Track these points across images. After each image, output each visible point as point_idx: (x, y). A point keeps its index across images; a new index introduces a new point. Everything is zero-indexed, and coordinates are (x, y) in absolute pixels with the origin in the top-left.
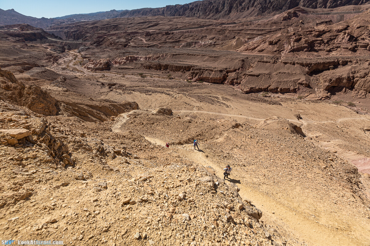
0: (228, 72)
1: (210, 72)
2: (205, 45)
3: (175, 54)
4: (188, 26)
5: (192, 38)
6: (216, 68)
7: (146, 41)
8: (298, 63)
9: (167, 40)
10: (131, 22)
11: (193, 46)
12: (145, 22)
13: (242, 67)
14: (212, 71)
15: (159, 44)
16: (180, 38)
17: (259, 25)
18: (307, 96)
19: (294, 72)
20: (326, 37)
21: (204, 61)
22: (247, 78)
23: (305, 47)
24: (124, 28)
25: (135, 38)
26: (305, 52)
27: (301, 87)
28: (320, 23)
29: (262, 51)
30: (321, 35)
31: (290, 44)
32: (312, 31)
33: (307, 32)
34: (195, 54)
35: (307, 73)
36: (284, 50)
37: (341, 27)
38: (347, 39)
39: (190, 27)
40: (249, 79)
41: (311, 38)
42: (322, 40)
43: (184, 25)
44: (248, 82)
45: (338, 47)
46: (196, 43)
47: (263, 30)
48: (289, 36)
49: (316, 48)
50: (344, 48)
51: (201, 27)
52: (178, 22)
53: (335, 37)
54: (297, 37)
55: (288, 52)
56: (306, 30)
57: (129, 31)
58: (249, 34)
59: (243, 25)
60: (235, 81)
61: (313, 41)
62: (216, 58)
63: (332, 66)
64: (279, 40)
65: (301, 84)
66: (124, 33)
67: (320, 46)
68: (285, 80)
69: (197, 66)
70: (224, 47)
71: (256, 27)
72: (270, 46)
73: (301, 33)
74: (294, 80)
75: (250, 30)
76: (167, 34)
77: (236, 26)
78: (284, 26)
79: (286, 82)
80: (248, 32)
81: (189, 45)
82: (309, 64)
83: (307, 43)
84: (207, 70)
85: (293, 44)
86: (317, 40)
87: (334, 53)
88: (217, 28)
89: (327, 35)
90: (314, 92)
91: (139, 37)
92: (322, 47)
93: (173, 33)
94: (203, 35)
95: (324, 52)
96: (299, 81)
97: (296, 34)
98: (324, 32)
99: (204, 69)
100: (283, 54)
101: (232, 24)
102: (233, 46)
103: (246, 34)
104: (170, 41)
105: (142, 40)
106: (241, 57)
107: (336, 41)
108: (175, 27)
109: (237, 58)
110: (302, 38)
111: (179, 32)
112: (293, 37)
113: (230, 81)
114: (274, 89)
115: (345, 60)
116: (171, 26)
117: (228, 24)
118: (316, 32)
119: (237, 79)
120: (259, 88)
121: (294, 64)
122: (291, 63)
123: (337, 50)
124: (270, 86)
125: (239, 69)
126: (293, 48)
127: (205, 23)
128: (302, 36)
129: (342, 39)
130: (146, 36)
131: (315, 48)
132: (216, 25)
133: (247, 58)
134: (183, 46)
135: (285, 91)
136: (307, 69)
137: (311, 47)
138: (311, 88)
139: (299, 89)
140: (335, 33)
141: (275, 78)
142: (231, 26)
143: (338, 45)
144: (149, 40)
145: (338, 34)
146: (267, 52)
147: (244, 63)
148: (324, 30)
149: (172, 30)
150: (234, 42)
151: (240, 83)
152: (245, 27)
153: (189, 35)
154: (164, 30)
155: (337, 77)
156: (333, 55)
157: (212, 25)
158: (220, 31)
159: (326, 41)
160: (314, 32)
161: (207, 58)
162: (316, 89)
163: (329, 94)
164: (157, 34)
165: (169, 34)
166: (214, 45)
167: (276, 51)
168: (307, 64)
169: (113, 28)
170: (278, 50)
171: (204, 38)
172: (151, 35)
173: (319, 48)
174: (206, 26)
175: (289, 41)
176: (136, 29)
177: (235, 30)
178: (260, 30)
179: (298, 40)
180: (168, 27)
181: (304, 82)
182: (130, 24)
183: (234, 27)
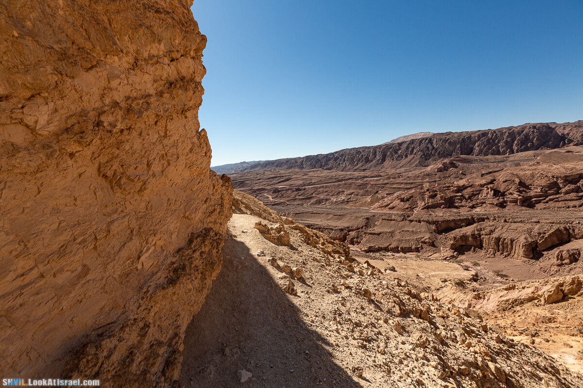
0: (349, 231)
1: (330, 231)
2: (337, 202)
3: (298, 212)
4: (324, 180)
5: (326, 194)
6: (336, 227)
7: (273, 198)
8: (423, 221)
9: (297, 197)
10: (260, 178)
11: (323, 203)
12: (276, 177)
13: (366, 226)
14: (332, 230)
15: (287, 201)
16: (312, 194)
17: (408, 177)
18: (431, 256)
19: (419, 231)
20: (467, 192)
21: (328, 220)
22: (368, 237)
23: (442, 204)
24: (251, 185)
25: (260, 195)
26: (443, 208)
27: (425, 246)
28: (487, 174)
29: (393, 208)
30: (462, 191)
31: (424, 200)
32: (450, 187)
33: (444, 187)
34: (319, 212)
35: (435, 231)
36: (417, 207)
37: (484, 181)
38: (492, 194)
39: (326, 181)
40: (369, 238)
41: (449, 194)
42: (462, 196)
43: (319, 180)
44: (369, 241)
45: (483, 203)
46: (327, 200)
47: (412, 183)
48: (422, 192)
49: (457, 204)
50: (489, 204)
51: (339, 181)
52: (313, 177)
53: (478, 192)
54: (431, 193)
55: (422, 209)
56: (443, 186)
57: (256, 188)
58: (395, 188)
59: (389, 178)
60: (355, 240)
61: (452, 197)
62: (340, 217)
63: (464, 224)
64: (412, 197)
65: (424, 243)
66: (249, 190)
67: (461, 202)
68: (408, 238)
69: (317, 225)
70: (357, 204)
71: (405, 179)
72: (402, 203)
73: (437, 188)
74: (417, 239)
75: (397, 183)
76: (298, 190)
77: (380, 180)
78: (440, 178)
79: (408, 241)
80: (394, 186)
81: (319, 202)
82: (436, 221)
83: (443, 199)
84: (327, 229)
85: (427, 200)
86: (457, 196)
87: (478, 209)
88: (358, 182)
89: (469, 190)
90: (439, 251)
91: (265, 194)
92: (463, 203)
93: (304, 189)
94: (340, 190)
95: (466, 208)
96: (423, 240)
97: (430, 191)
98: (464, 187)
99: (324, 228)
100: (415, 212)
101: (376, 176)
102: (367, 202)
103: (391, 188)
104: (301, 197)
105: (268, 198)
106: (366, 215)
107: (480, 197)
108: (308, 182)
109: (362, 216)
110: (437, 194)
111: (312, 188)
112: (427, 193)
113: (350, 240)
114: (395, 248)
115: (481, 217)
116: (304, 181)
117: (371, 177)
118: (455, 187)
119: (357, 238)
120: (379, 247)
121: (420, 222)
122: (416, 221)
123: (482, 206)
124: (390, 245)
125: (362, 228)
126: (427, 205)
127: (344, 177)
128: (437, 192)
129: (487, 194)
130: (273, 193)
131: (455, 204)
132: (357, 179)
133: (374, 216)
134: (312, 204)
135: (407, 250)
136: (434, 227)
137: (450, 203)
138: (435, 247)
139: (422, 248)
140: (478, 188)
141: (398, 236)
142: (374, 180)
143: (482, 201)
144: (276, 197)
145: (481, 188)
146: (398, 210)
147: (369, 222)
148: (464, 185)
149: (305, 185)
150: (368, 199)
151: (360, 242)
152: (391, 180)
153: (323, 191)
154: (296, 186)
155: (461, 235)
156: (476, 211)
157: (353, 178)
158: (360, 186)
159: (467, 196)
160: (452, 188)
161: (331, 216)
162: (441, 248)
163: (456, 253)
164: (286, 190)
165: (301, 190)
166: (347, 202)
167: (407, 208)
168: (433, 221)
169: (239, 185)
170: (410, 208)
171: (341, 193)
172: (279, 191)
173: (460, 205)
174: (345, 180)
175: (423, 198)
176: (265, 185)
177: (378, 184)
178: (409, 183)
179: (433, 196)
180: (301, 182)
181: (427, 241)
182: (259, 179)
183: (377, 180)
